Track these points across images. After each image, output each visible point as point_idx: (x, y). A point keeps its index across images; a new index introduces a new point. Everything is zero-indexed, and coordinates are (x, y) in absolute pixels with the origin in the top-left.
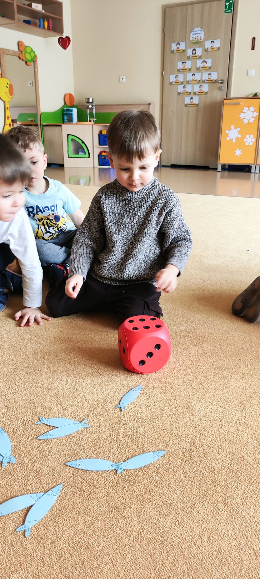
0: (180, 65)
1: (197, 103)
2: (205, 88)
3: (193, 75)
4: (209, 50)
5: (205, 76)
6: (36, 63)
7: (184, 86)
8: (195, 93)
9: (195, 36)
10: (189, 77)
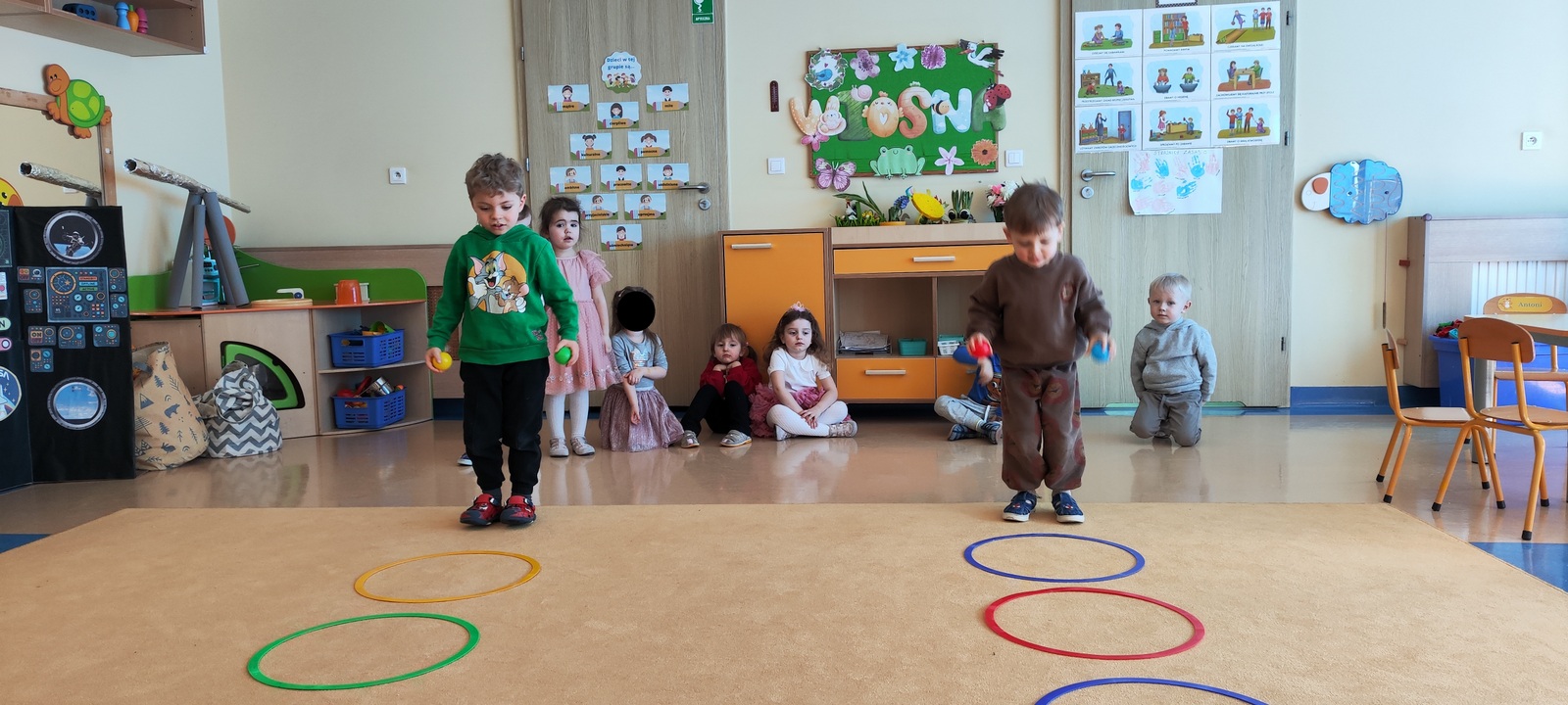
0: (577, 143)
1: (639, 240)
2: (659, 203)
3: (619, 169)
4: (659, 108)
5: (656, 173)
6: (107, 131)
7: (595, 199)
8: (629, 216)
9: (613, 72)
10: (609, 173)
